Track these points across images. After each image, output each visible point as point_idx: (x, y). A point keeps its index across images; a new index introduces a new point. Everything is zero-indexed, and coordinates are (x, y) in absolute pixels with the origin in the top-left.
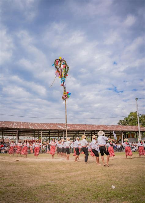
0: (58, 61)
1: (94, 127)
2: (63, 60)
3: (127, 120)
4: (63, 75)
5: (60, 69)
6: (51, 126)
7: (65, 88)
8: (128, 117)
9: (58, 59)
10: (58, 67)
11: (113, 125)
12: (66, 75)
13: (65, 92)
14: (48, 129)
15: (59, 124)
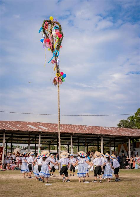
0: (48, 22)
1: (85, 129)
2: (56, 23)
3: (132, 120)
4: (55, 46)
5: (50, 36)
6: (17, 125)
7: (57, 67)
8: (134, 115)
9: (48, 20)
10: (48, 33)
11: (113, 128)
12: (60, 47)
13: (58, 72)
14: (15, 130)
15: (29, 123)
